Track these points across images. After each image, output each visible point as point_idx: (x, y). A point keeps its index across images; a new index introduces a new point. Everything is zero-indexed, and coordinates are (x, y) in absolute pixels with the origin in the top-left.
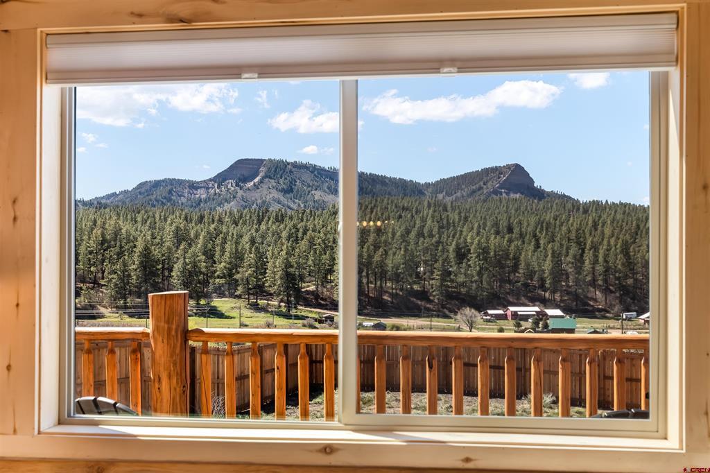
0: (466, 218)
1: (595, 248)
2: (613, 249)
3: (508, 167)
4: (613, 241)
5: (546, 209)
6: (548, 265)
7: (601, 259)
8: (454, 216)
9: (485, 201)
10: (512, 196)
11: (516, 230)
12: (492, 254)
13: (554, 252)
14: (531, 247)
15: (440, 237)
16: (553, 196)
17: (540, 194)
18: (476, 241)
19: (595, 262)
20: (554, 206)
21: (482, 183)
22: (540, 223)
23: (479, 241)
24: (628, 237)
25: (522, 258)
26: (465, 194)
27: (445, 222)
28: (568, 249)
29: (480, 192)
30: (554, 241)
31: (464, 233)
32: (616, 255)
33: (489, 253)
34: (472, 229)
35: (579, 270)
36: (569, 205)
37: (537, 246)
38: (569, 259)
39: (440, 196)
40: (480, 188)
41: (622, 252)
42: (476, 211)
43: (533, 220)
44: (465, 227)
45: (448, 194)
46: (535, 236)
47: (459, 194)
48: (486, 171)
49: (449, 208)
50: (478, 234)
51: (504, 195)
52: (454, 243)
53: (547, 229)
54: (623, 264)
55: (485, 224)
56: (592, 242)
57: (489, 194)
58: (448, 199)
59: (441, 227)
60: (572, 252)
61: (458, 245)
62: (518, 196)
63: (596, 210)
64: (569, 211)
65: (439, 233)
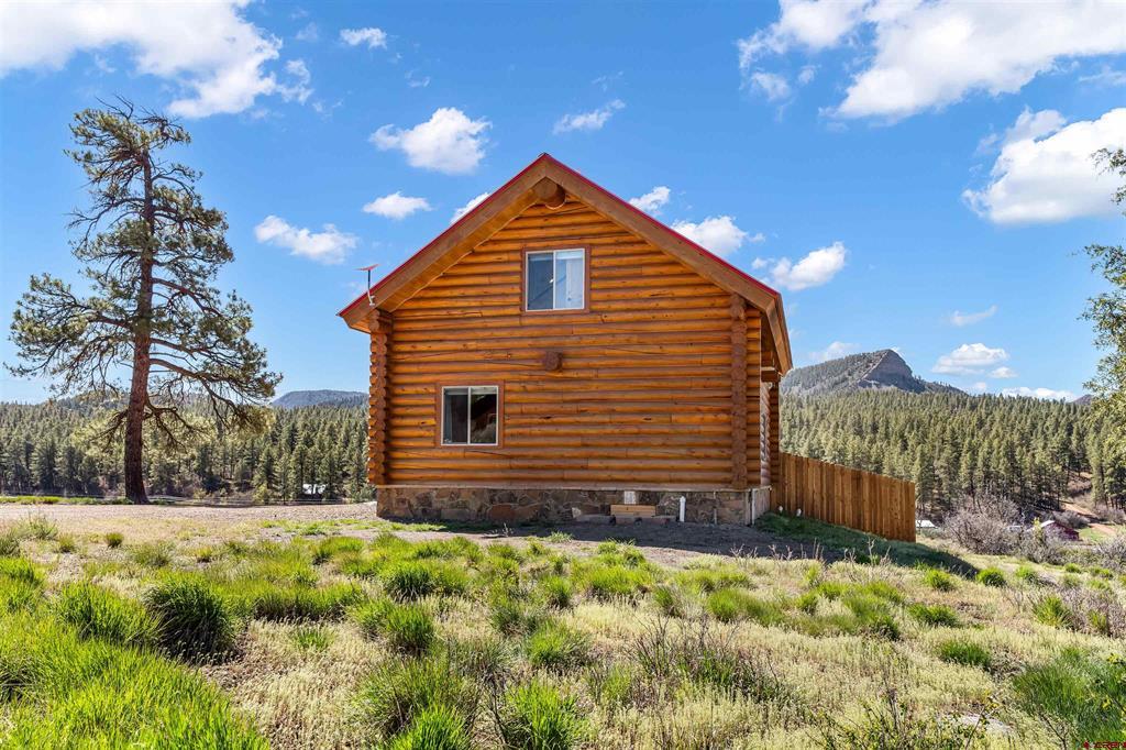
0: (822, 416)
1: (974, 451)
2: (995, 452)
3: (879, 354)
4: (995, 443)
5: (923, 405)
6: (916, 470)
7: (980, 464)
8: (808, 413)
9: (848, 395)
10: (885, 388)
11: (881, 430)
12: (850, 457)
13: (923, 455)
14: (898, 449)
15: (790, 438)
16: (935, 387)
17: (918, 386)
18: (831, 443)
19: (973, 467)
20: (935, 400)
21: (846, 373)
22: (910, 421)
23: (834, 442)
24: (1016, 437)
25: (885, 461)
26: (825, 387)
27: (797, 421)
28: (941, 450)
29: (844, 384)
30: (924, 442)
31: (819, 433)
32: (998, 459)
33: (845, 455)
34: (829, 427)
35: (953, 475)
36: (953, 400)
37: (905, 447)
38: (942, 462)
39: (795, 389)
40: (845, 379)
41: (1006, 455)
42: (838, 407)
43: (903, 417)
44: (822, 426)
45: (806, 387)
46: (902, 436)
47: (818, 386)
48: (853, 359)
49: (804, 404)
50: (834, 435)
51: (874, 387)
52: (806, 444)
53: (918, 428)
54: (1006, 470)
55: (844, 423)
56: (970, 443)
57: (856, 386)
58: (805, 393)
59: (791, 427)
60: (944, 455)
61: (810, 446)
62: (892, 388)
63: (987, 405)
64: (953, 407)
65: (790, 433)
